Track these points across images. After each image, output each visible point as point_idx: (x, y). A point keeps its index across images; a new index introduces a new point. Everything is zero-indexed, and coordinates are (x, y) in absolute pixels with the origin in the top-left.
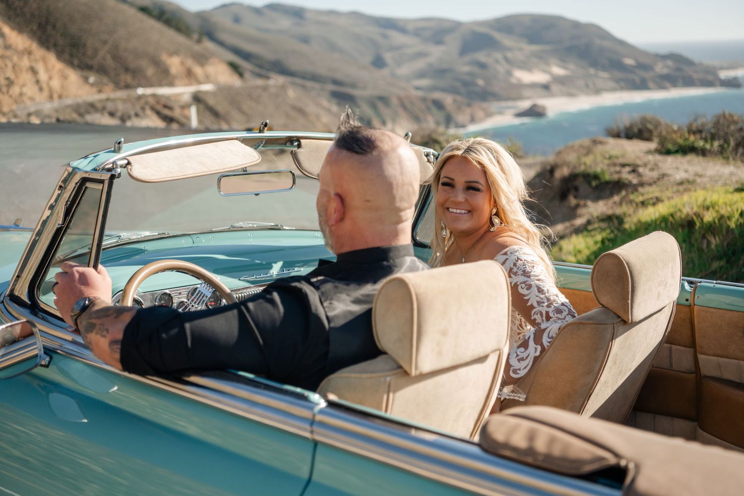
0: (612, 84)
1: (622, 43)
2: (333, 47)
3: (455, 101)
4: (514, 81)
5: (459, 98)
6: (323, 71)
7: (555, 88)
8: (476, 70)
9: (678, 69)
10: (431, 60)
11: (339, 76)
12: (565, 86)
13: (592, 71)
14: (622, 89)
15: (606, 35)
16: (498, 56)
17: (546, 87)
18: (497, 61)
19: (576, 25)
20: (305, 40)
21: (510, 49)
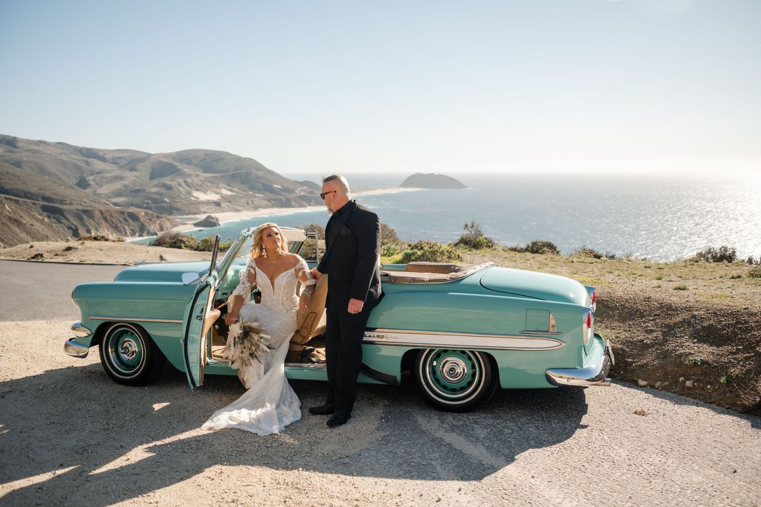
0: (267, 202)
1: (271, 173)
2: (42, 171)
3: (146, 214)
4: (192, 198)
5: (150, 212)
6: (34, 190)
7: (223, 204)
8: (163, 190)
9: (311, 193)
10: (126, 182)
11: (48, 194)
12: (232, 203)
13: (252, 193)
14: (273, 206)
15: (260, 167)
16: (181, 181)
17: (217, 204)
18: (180, 185)
19: (238, 159)
20: (18, 164)
21: (189, 176)
